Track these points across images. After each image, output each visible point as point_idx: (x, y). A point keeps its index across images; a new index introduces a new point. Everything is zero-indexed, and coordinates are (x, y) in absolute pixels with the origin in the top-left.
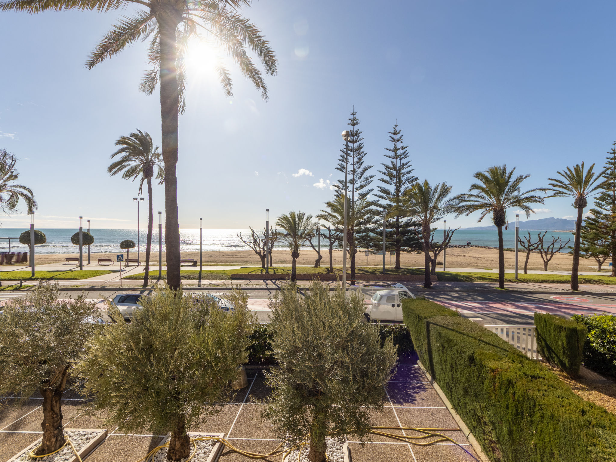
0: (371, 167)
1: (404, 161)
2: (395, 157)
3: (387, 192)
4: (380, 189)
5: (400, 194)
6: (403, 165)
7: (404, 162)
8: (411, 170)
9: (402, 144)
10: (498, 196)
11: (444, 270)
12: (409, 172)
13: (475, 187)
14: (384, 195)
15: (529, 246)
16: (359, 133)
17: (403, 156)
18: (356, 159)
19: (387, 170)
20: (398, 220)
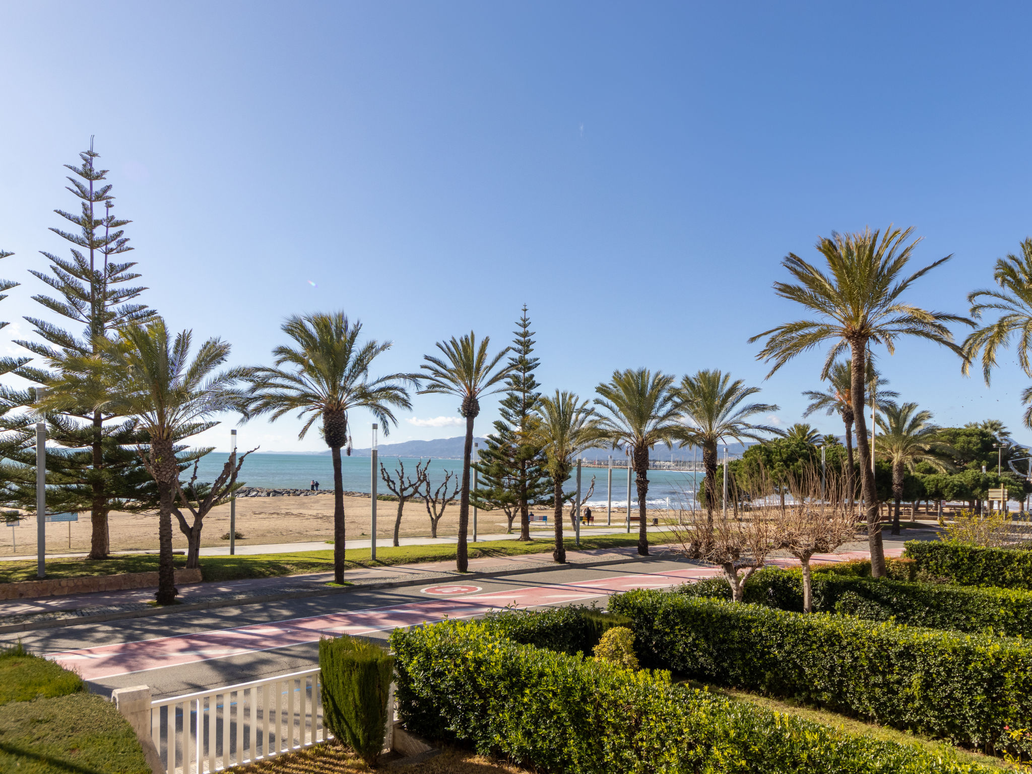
1: (116, 259)
2: (87, 241)
3: (59, 338)
4: (35, 327)
6: (113, 268)
8: (137, 287)
10: (334, 378)
11: (231, 552)
17: (113, 245)
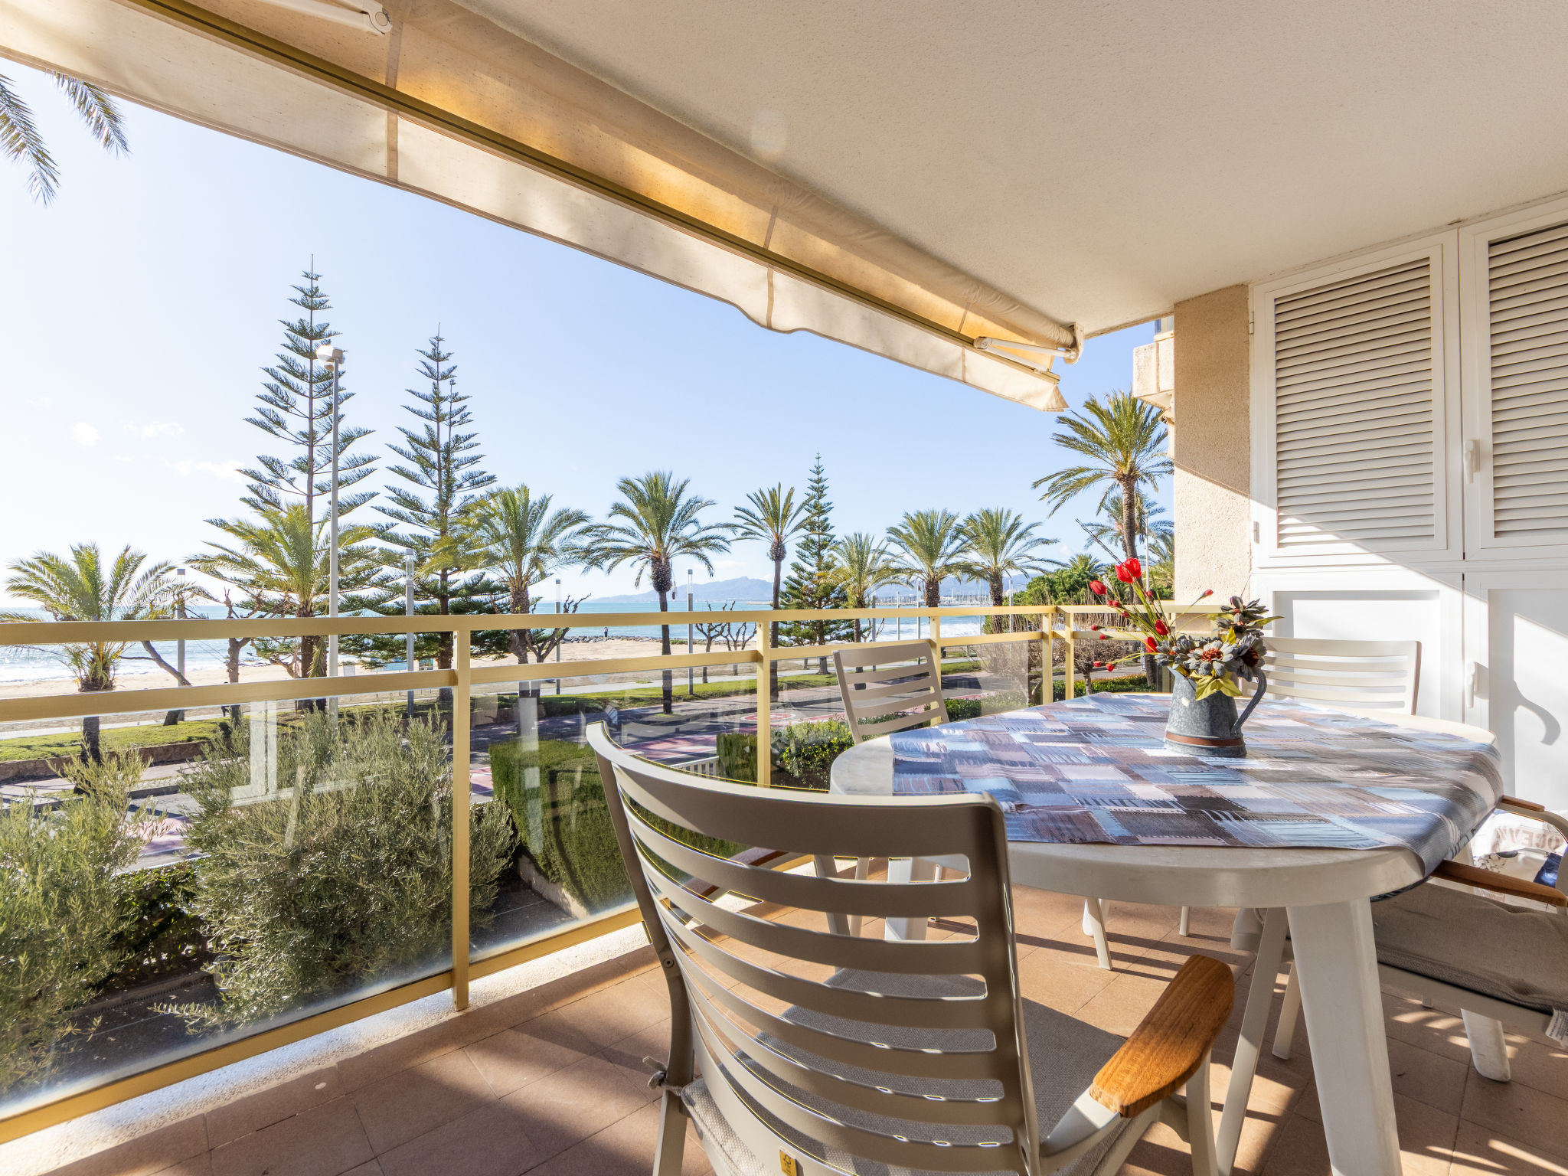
0: (366, 433)
2: (434, 415)
3: (413, 504)
4: (394, 495)
5: (450, 511)
6: (458, 439)
7: (461, 434)
8: (477, 454)
9: (455, 389)
10: (660, 530)
11: (558, 692)
12: (474, 460)
13: (619, 509)
14: (406, 511)
15: (710, 630)
16: (330, 335)
17: (457, 418)
18: (319, 404)
19: (413, 447)
20: (444, 576)
